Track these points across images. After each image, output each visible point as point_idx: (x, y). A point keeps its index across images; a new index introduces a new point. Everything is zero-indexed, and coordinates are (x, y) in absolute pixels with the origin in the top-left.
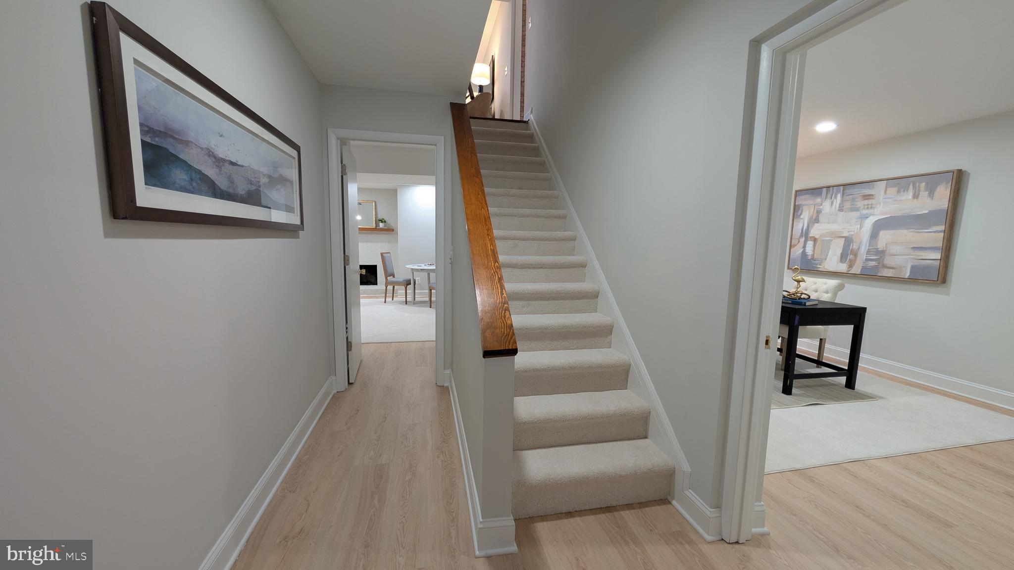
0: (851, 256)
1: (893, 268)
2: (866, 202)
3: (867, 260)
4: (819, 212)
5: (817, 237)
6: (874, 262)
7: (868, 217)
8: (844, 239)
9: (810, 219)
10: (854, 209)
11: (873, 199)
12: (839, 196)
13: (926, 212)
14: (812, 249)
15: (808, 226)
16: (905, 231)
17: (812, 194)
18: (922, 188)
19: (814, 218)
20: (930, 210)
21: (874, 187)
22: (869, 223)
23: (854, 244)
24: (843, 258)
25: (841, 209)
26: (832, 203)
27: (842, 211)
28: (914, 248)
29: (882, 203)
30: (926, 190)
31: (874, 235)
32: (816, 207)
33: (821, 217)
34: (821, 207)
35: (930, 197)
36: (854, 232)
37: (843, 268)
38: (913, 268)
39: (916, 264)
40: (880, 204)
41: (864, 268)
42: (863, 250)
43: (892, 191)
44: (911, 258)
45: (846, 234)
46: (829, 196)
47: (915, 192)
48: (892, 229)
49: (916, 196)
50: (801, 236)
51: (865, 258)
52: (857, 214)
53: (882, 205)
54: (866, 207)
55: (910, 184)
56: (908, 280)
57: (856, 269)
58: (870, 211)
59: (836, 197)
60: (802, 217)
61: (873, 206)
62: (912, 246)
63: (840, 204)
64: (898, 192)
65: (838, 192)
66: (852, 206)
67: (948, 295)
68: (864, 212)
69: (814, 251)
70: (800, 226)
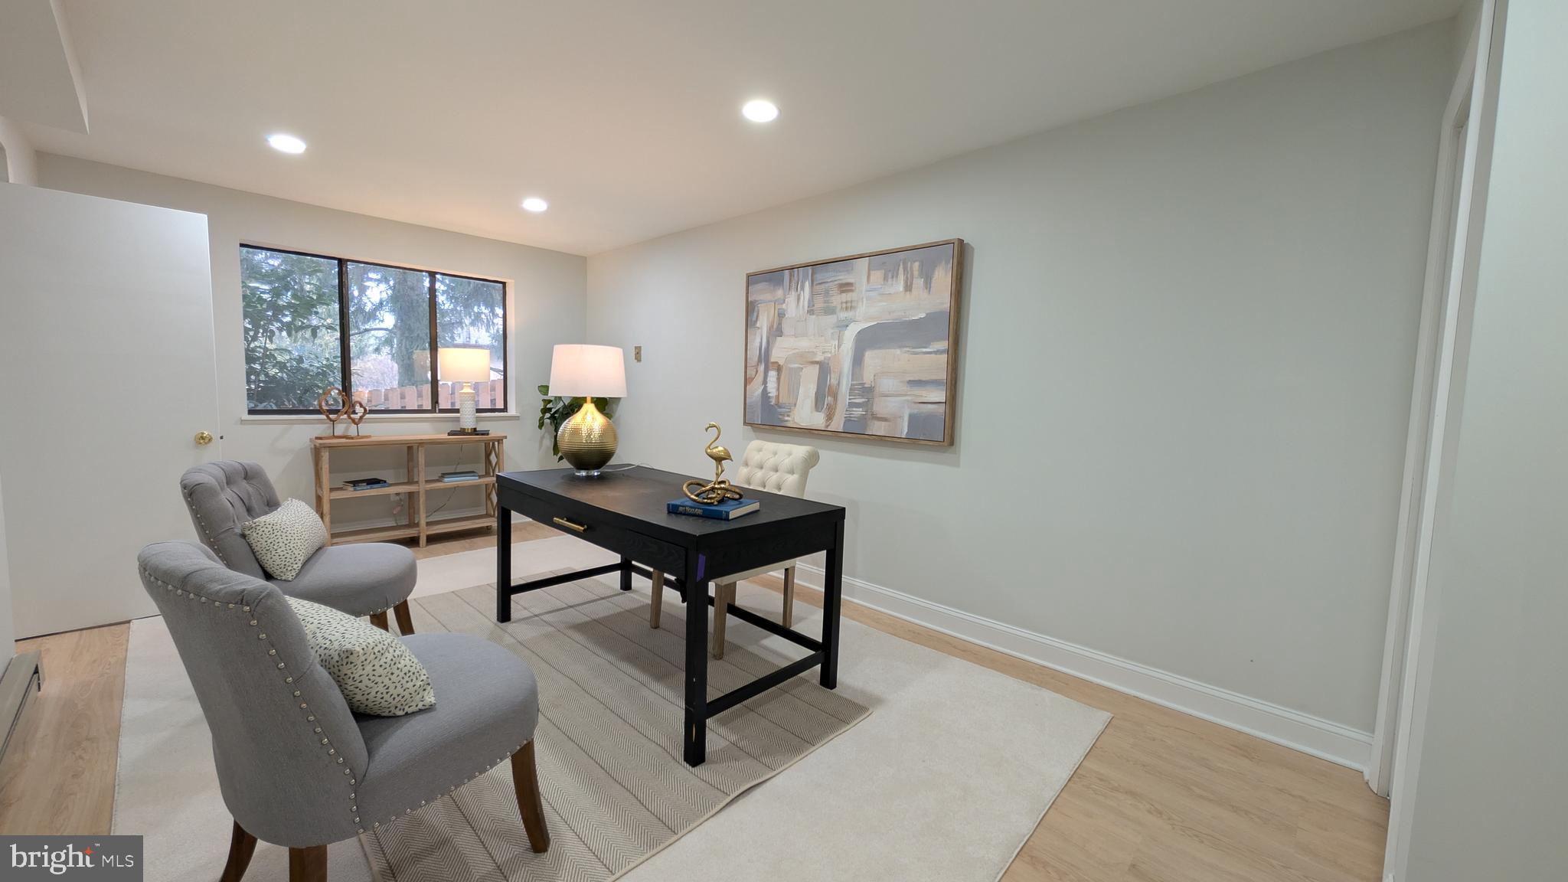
0: (829, 398)
1: (885, 420)
2: (845, 297)
3: (852, 405)
4: (781, 315)
5: (781, 363)
6: (861, 409)
7: (847, 326)
8: (818, 366)
9: (770, 330)
10: (829, 311)
11: (852, 291)
12: (807, 285)
13: (923, 315)
14: (776, 385)
15: (768, 342)
16: (898, 351)
17: (770, 280)
18: (916, 273)
19: (775, 327)
20: (928, 312)
21: (852, 269)
22: (850, 334)
23: (832, 376)
24: (818, 403)
25: (811, 312)
26: (799, 299)
27: (813, 314)
28: (910, 382)
29: (865, 299)
30: (921, 275)
31: (858, 360)
32: (777, 307)
33: (786, 327)
34: (784, 306)
35: (927, 288)
36: (831, 353)
37: (818, 420)
38: (913, 419)
39: (916, 411)
40: (863, 302)
41: (848, 420)
42: (844, 388)
43: (877, 275)
44: (908, 401)
45: (819, 358)
46: (793, 285)
47: (907, 278)
48: (880, 348)
49: (908, 288)
50: (759, 361)
51: (848, 401)
52: (831, 319)
53: (865, 302)
54: (844, 305)
55: (899, 265)
56: (906, 441)
57: (837, 424)
58: (849, 314)
59: (803, 288)
60: (758, 325)
61: (853, 304)
62: (908, 379)
63: (809, 300)
64: (885, 279)
65: (805, 277)
66: (826, 305)
67: (958, 466)
68: (843, 315)
69: (778, 389)
70: (757, 344)
